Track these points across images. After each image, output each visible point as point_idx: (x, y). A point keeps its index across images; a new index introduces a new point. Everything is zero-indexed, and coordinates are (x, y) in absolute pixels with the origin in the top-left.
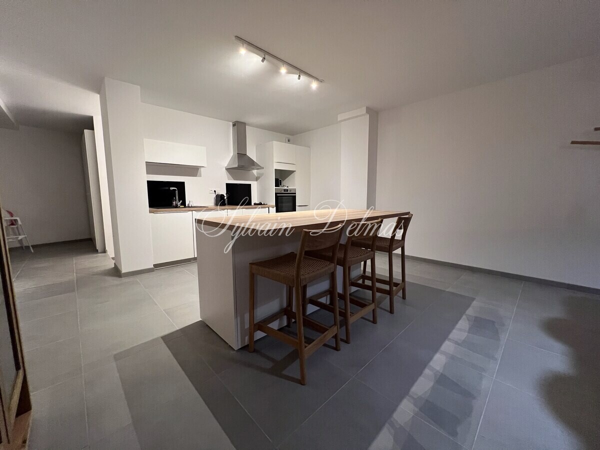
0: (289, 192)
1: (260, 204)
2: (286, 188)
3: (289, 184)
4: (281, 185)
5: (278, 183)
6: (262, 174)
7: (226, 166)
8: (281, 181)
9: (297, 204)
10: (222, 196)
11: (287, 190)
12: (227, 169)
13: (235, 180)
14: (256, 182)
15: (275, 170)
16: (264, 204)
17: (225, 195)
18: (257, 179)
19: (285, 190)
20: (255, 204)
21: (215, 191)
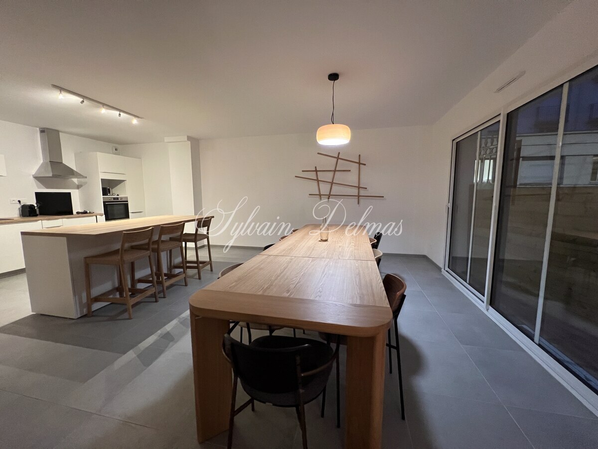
0: (119, 200)
1: (85, 213)
2: (116, 196)
3: (119, 193)
4: (109, 193)
5: (105, 191)
6: (86, 183)
7: (34, 174)
8: (109, 189)
9: (130, 210)
10: (32, 207)
11: (118, 199)
12: (36, 178)
13: (47, 188)
14: (78, 190)
15: (102, 179)
16: (90, 213)
17: (36, 205)
18: (78, 187)
19: (114, 198)
20: (78, 213)
21: (19, 201)
